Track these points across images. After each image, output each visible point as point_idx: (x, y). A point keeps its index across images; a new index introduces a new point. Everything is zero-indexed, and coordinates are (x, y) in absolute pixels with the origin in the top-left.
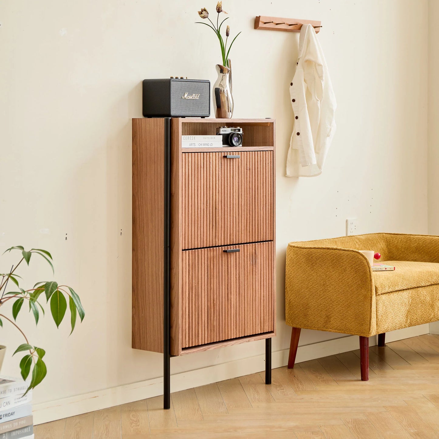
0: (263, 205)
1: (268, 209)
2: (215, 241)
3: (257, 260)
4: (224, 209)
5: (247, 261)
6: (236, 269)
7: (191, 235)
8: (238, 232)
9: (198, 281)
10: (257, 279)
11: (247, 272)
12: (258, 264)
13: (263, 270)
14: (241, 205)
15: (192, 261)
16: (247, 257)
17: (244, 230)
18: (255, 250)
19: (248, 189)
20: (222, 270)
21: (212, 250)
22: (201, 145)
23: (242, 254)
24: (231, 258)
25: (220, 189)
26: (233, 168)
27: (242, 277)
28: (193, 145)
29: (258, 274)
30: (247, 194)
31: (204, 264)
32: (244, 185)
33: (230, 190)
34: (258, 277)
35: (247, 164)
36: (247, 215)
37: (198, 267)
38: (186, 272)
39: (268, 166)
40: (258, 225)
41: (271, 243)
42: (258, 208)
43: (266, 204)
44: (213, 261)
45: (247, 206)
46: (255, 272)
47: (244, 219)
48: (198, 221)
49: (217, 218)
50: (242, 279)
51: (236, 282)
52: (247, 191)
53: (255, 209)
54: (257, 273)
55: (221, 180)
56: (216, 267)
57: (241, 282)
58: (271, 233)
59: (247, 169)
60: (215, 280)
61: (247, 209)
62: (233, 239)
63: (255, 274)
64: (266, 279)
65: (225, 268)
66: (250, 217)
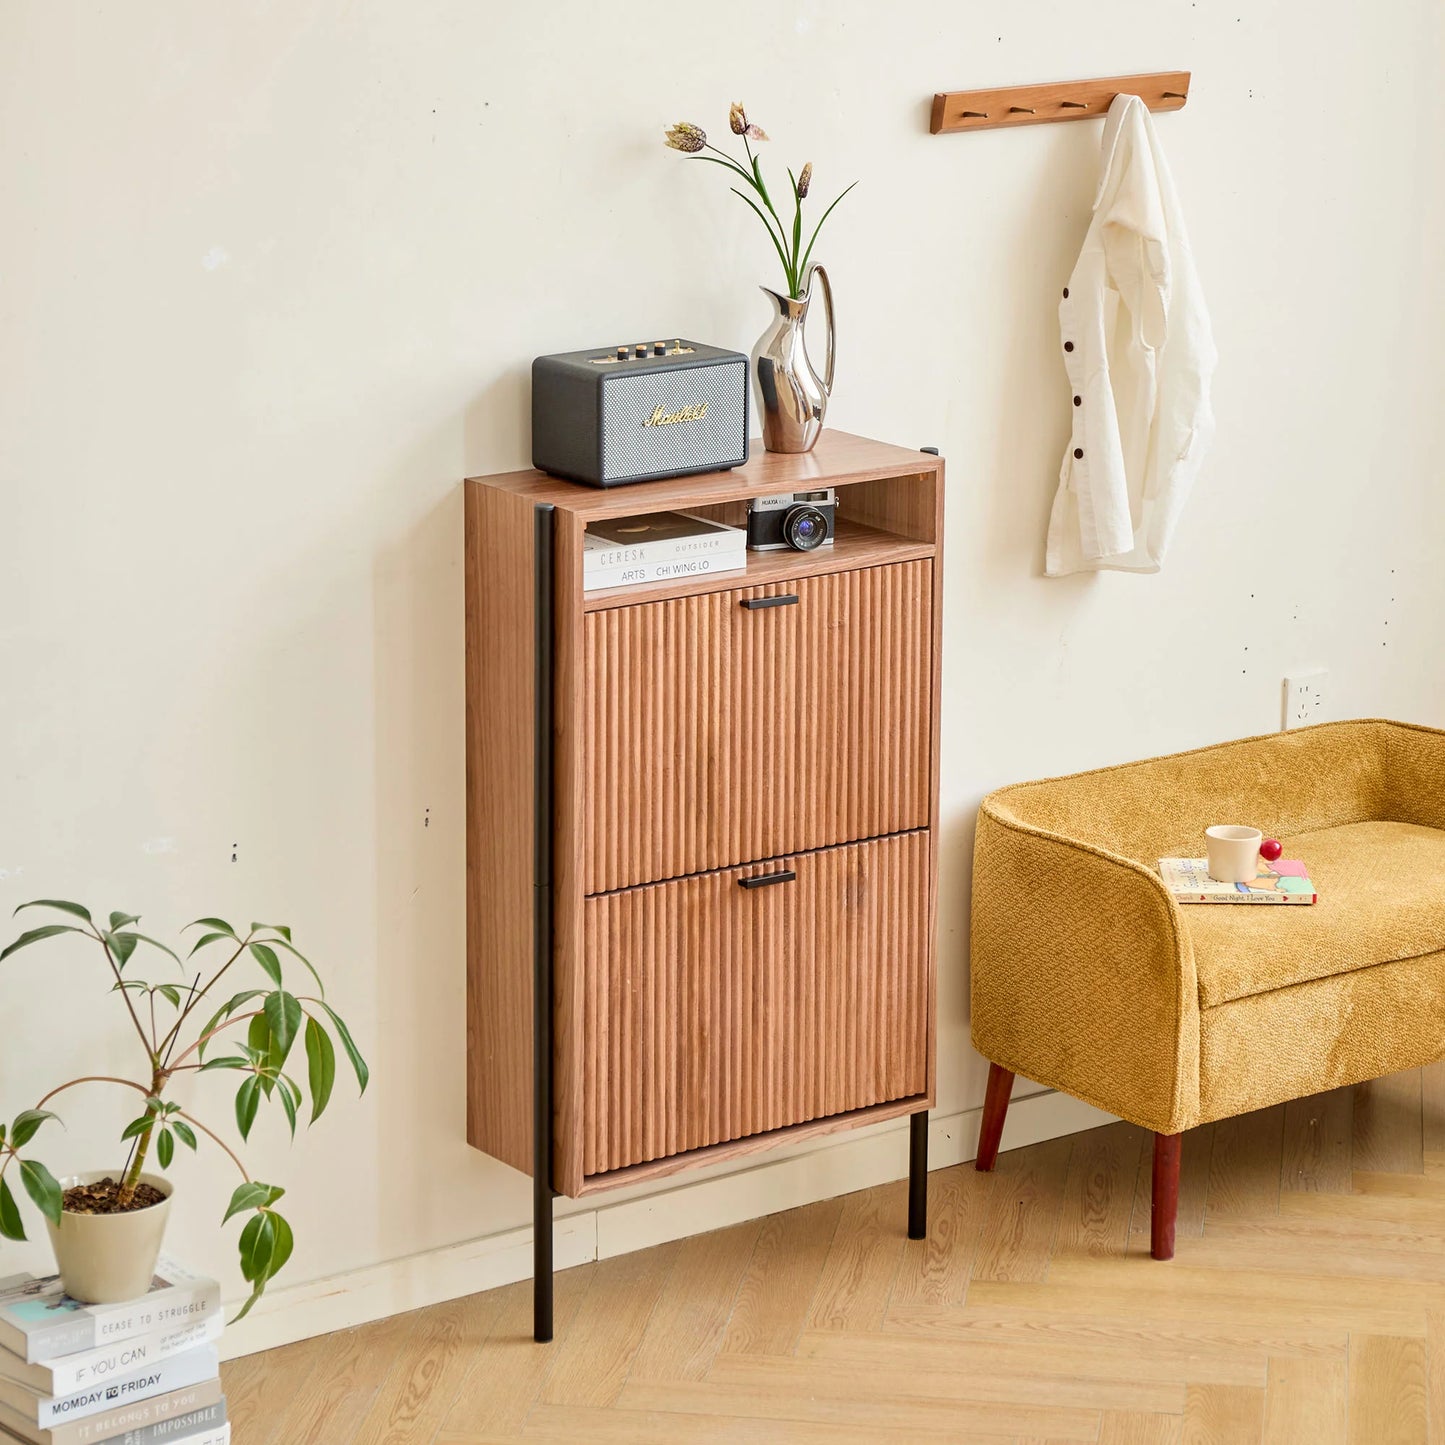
0: (893, 725)
1: (912, 734)
2: (709, 856)
3: (866, 894)
4: (744, 757)
5: (829, 901)
6: (787, 927)
7: (620, 850)
8: (797, 817)
9: (645, 981)
10: (865, 950)
11: (829, 932)
12: (870, 902)
13: (891, 917)
14: (808, 736)
15: (621, 925)
16: (829, 887)
17: (818, 809)
18: (860, 863)
19: (836, 688)
20: (734, 936)
21: (697, 885)
22: (666, 571)
23: (808, 883)
24: (766, 898)
25: (728, 702)
26: (778, 632)
27: (808, 949)
28: (634, 576)
29: (870, 933)
30: (830, 702)
31: (668, 926)
32: (820, 676)
33: (766, 696)
34: (869, 941)
35: (830, 613)
36: (829, 764)
37: (645, 939)
38: (599, 957)
39: (914, 605)
40: (871, 788)
41: (922, 836)
42: (872, 740)
43: (903, 722)
44: (702, 914)
45: (830, 737)
46: (860, 928)
47: (819, 777)
48: (643, 806)
49: (716, 787)
50: (809, 955)
51: (786, 967)
52: (830, 694)
53: (861, 742)
54: (865, 932)
55: (733, 673)
56: (713, 930)
57: (803, 965)
58: (921, 806)
59: (831, 628)
60: (707, 968)
61: (830, 748)
62: (776, 842)
63: (859, 936)
64: (900, 943)
65: (744, 931)
66: (839, 770)
